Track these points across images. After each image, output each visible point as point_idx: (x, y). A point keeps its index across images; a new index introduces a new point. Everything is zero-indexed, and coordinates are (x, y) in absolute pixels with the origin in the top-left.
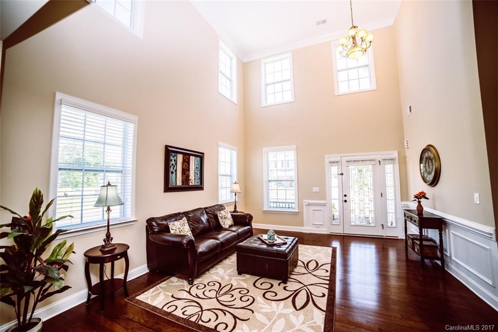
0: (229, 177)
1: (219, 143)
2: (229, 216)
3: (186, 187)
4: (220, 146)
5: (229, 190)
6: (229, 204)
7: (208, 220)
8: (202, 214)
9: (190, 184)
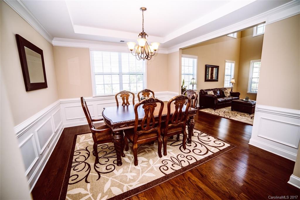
0: (230, 76)
1: (226, 61)
2: (229, 92)
3: (212, 80)
4: (226, 62)
5: (229, 82)
6: (229, 88)
7: (220, 93)
8: (218, 90)
9: (213, 79)
